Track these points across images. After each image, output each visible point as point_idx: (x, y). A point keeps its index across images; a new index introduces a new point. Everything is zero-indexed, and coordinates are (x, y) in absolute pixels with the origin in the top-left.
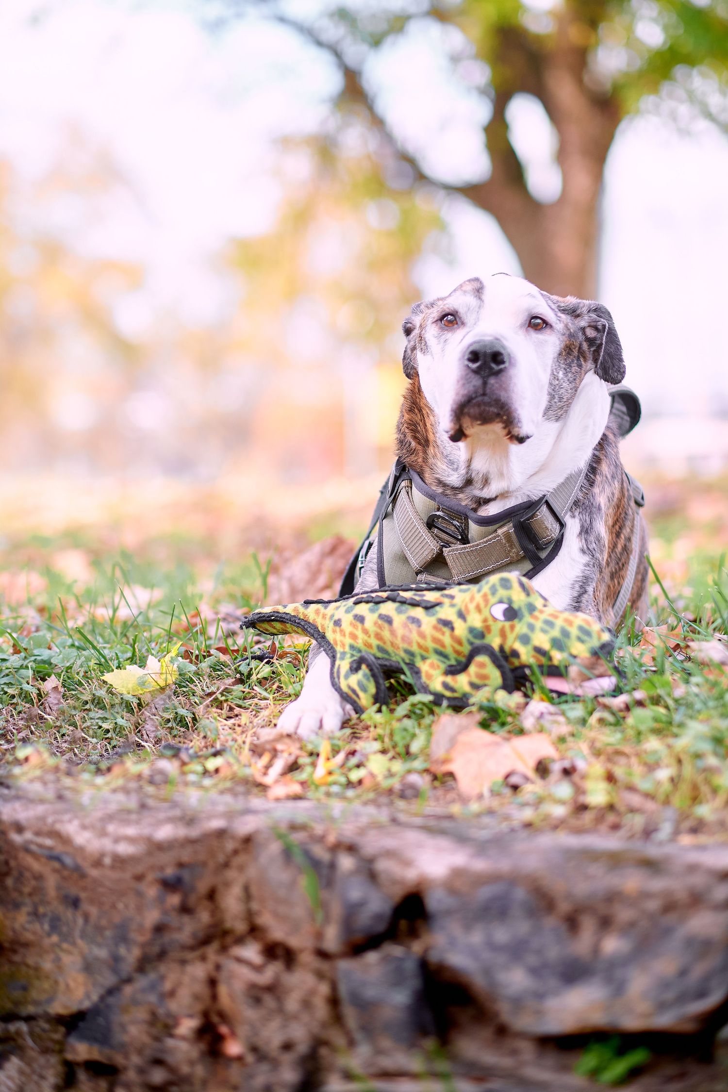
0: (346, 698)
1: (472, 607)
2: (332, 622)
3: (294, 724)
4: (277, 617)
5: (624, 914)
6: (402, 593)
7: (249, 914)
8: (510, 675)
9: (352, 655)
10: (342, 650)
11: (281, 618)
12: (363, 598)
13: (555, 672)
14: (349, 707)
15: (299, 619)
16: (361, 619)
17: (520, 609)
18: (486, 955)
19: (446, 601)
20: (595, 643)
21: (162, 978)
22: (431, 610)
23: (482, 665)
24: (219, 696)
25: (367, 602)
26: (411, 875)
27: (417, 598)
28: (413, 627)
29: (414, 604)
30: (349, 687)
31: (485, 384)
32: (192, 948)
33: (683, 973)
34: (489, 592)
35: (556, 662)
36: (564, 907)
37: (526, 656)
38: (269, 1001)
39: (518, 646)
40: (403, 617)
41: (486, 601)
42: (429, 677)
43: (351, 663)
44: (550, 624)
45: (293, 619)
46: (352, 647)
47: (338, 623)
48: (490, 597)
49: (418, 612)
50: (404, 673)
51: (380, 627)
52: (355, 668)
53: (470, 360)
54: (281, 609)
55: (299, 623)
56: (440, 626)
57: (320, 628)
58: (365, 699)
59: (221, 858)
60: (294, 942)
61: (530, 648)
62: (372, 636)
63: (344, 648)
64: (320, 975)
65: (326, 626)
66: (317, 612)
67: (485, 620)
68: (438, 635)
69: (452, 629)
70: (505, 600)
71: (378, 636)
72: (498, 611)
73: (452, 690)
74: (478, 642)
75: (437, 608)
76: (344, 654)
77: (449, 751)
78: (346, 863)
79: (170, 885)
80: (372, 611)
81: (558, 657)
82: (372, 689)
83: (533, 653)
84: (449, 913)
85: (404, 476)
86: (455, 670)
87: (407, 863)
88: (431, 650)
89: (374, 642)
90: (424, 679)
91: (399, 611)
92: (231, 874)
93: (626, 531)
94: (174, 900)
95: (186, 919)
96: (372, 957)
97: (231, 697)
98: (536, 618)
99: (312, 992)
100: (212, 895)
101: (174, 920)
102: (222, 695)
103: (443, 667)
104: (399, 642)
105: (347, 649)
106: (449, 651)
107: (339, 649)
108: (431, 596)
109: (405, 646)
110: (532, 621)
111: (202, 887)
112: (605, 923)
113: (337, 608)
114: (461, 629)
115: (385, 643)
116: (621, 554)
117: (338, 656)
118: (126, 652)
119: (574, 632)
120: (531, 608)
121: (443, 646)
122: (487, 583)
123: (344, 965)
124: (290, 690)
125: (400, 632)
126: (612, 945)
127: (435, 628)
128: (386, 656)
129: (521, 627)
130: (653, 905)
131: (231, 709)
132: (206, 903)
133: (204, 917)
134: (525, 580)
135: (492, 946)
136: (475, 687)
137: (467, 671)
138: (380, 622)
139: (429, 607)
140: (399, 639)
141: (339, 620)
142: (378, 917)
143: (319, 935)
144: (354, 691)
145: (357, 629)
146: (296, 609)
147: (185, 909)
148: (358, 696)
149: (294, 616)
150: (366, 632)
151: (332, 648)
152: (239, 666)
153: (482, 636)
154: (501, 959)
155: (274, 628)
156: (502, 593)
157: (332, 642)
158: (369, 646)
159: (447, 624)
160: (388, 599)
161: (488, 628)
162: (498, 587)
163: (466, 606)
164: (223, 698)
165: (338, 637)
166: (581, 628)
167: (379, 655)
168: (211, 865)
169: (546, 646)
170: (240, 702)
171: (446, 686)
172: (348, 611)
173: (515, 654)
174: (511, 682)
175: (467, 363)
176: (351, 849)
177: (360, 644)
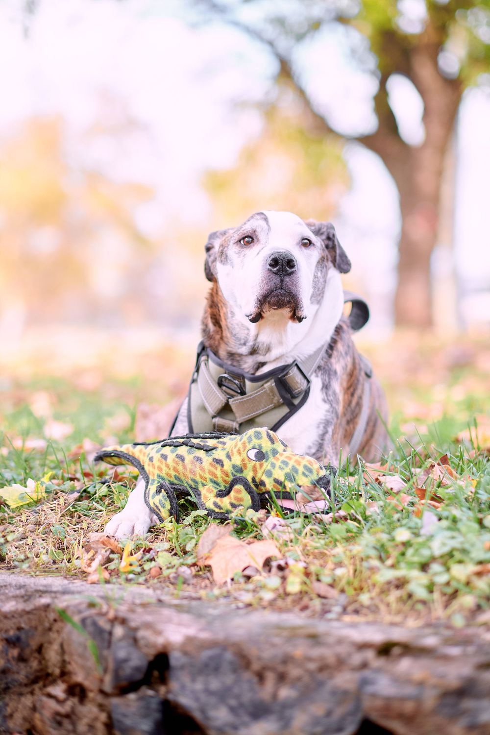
0: (153, 511)
1: (235, 451)
2: (148, 459)
3: (114, 529)
4: (115, 454)
5: (294, 672)
6: (193, 440)
7: (64, 663)
8: (257, 498)
9: (159, 482)
10: (152, 478)
11: (118, 454)
12: (168, 442)
13: (287, 496)
14: (155, 517)
15: (129, 456)
16: (165, 457)
17: (267, 452)
18: (203, 698)
19: (220, 446)
20: (315, 477)
21: (7, 705)
22: (210, 452)
23: (239, 491)
24: (71, 508)
25: (170, 446)
26: (160, 641)
27: (202, 444)
28: (198, 463)
29: (199, 448)
30: (154, 504)
31: (282, 281)
32: (26, 685)
33: (329, 714)
34: (247, 441)
35: (288, 490)
36: (256, 666)
37: (270, 485)
38: (67, 724)
39: (265, 478)
40: (191, 456)
41: (245, 447)
42: (206, 497)
43: (157, 487)
44: (285, 463)
45: (125, 456)
46: (159, 476)
47: (151, 459)
48: (247, 444)
49: (201, 454)
50: (191, 496)
51: (177, 463)
52: (158, 492)
53: (270, 265)
54: (119, 449)
55: (128, 459)
56: (214, 463)
57: (141, 462)
58: (164, 513)
59: (47, 625)
60: (87, 684)
61: (272, 479)
62: (171, 469)
63: (154, 477)
64: (101, 707)
65: (145, 460)
66: (141, 451)
67: (243, 460)
68: (213, 470)
69: (222, 466)
70: (257, 447)
71: (175, 470)
72: (252, 454)
73: (220, 508)
74: (238, 475)
75: (214, 451)
76: (153, 480)
77: (209, 552)
78: (119, 631)
79: (11, 642)
80: (172, 452)
81: (289, 486)
82: (168, 506)
83: (273, 483)
84: (182, 667)
85: (204, 353)
86: (222, 494)
87: (159, 633)
88: (208, 479)
89: (173, 473)
90: (203, 499)
91: (189, 452)
92: (53, 635)
93: (358, 392)
94: (15, 652)
95: (22, 665)
96: (132, 696)
97: (79, 508)
98: (277, 459)
99: (96, 719)
100: (40, 649)
101: (14, 666)
102: (74, 508)
103: (215, 491)
104: (188, 473)
105: (156, 477)
106: (220, 480)
107: (151, 477)
108: (211, 443)
109: (192, 476)
110: (274, 461)
111: (34, 644)
112: (282, 678)
113: (153, 449)
114: (228, 466)
115: (179, 474)
116: (355, 407)
117: (150, 482)
118: (21, 475)
119: (301, 469)
120: (275, 452)
121: (216, 477)
122: (246, 435)
123: (115, 701)
124: (119, 505)
125: (189, 467)
126: (285, 693)
127: (211, 464)
128: (180, 483)
129: (266, 465)
130: (312, 666)
131: (80, 517)
132: (36, 655)
133: (35, 664)
134: (271, 432)
135: (208, 692)
136: (234, 506)
137: (229, 495)
138: (177, 459)
139: (208, 450)
140: (188, 471)
141: (152, 457)
142: (137, 669)
143: (102, 681)
144: (157, 507)
145: (162, 464)
146: (128, 449)
147: (22, 659)
148: (159, 510)
149: (126, 454)
150: (168, 466)
151: (148, 476)
152: (88, 488)
153: (241, 471)
154: (213, 700)
155: (114, 461)
156: (255, 442)
157: (147, 472)
158: (170, 476)
159: (219, 462)
160: (183, 444)
161: (245, 465)
162: (253, 438)
163: (232, 450)
164: (74, 510)
165: (151, 469)
166: (305, 467)
167: (176, 482)
168: (40, 628)
169: (282, 478)
170: (86, 513)
171: (216, 504)
172: (157, 452)
173: (262, 483)
174: (258, 503)
175: (269, 267)
176: (123, 622)
177: (164, 475)
